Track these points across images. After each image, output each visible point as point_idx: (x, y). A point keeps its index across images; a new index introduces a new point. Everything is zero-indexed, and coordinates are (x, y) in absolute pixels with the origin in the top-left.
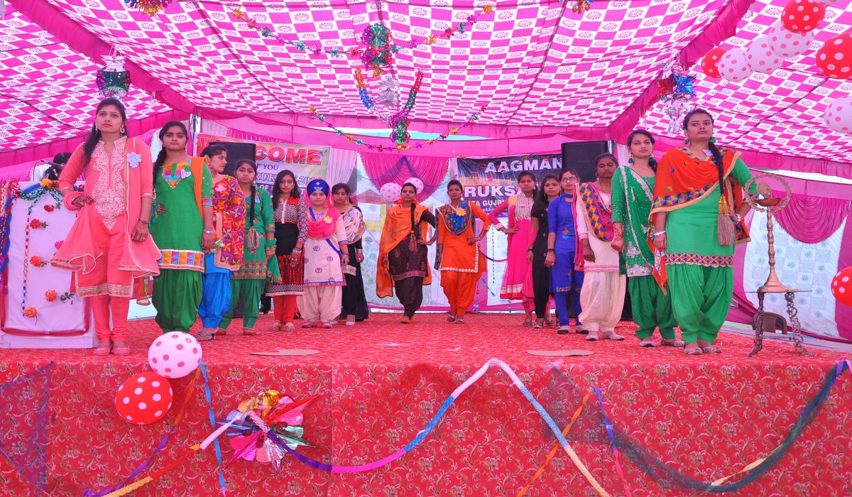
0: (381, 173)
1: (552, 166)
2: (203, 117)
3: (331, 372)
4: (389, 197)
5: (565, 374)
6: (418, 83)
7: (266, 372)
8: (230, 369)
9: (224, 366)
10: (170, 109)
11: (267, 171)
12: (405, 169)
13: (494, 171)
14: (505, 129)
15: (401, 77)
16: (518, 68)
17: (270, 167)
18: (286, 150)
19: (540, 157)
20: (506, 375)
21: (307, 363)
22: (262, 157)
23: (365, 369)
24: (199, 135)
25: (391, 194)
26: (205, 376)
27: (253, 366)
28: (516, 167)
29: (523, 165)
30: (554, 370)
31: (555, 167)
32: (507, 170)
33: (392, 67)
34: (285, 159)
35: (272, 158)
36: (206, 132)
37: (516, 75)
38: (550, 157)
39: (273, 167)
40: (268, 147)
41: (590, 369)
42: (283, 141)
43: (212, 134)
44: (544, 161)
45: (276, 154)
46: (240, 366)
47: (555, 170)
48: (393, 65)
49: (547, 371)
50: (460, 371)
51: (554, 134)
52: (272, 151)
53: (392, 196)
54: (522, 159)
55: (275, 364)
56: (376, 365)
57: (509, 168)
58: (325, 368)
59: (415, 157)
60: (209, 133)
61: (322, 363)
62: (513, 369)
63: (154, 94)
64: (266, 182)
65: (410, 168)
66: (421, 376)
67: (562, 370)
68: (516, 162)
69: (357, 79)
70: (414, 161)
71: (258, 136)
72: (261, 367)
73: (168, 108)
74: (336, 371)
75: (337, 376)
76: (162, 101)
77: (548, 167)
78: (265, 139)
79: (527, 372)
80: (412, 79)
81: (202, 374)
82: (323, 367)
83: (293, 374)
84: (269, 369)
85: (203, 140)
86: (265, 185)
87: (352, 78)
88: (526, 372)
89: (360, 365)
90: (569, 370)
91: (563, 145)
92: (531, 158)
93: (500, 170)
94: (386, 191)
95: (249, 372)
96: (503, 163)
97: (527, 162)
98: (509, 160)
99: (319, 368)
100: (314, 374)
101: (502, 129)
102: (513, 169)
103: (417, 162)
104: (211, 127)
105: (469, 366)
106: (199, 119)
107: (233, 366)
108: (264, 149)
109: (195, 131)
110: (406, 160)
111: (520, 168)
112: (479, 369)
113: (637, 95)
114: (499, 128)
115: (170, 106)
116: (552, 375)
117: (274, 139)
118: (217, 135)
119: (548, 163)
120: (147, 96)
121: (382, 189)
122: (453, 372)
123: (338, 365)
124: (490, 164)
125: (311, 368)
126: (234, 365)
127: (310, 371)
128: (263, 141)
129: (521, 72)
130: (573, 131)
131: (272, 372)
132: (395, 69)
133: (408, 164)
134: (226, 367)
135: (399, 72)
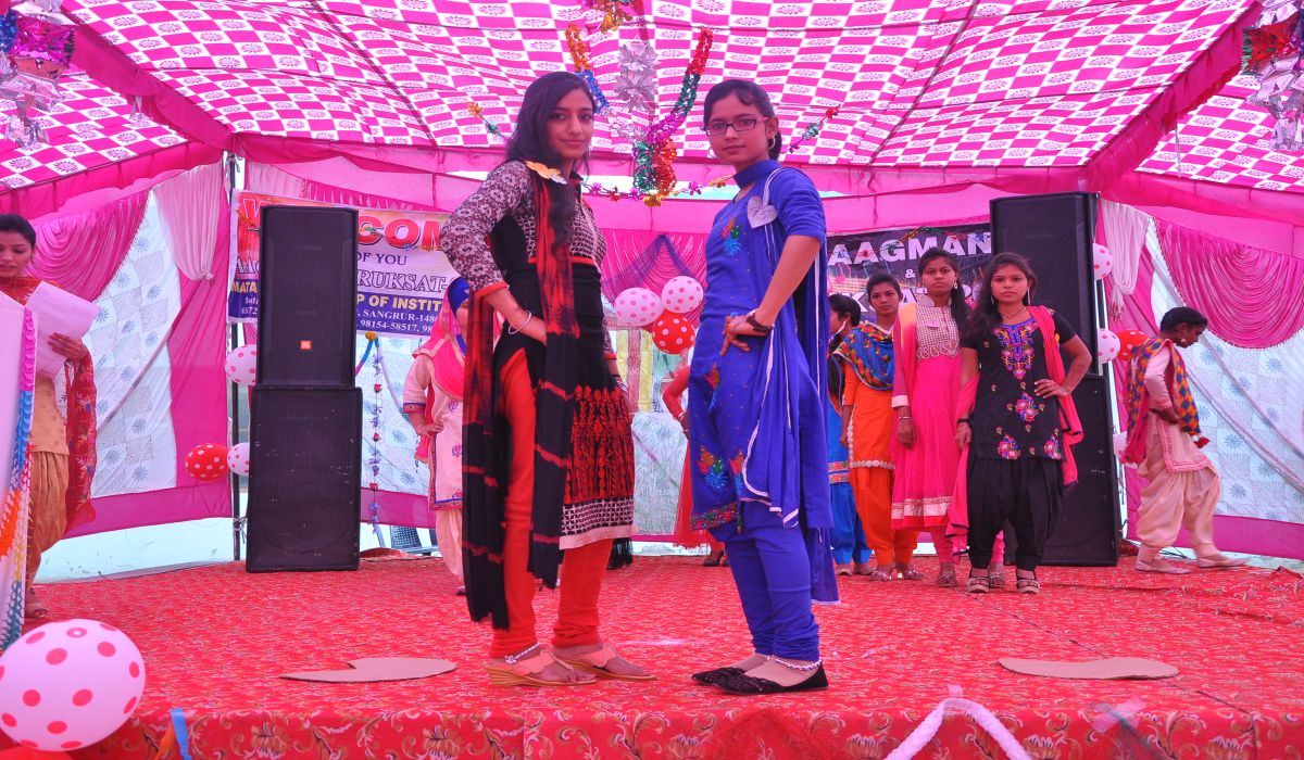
0: (617, 269)
1: (965, 248)
2: (251, 158)
3: (521, 735)
4: (633, 316)
5: (1153, 739)
6: (702, 55)
7: (349, 738)
8: (255, 730)
9: (236, 721)
10: (182, 140)
11: (384, 267)
12: (664, 257)
13: (846, 261)
14: (868, 176)
15: (661, 44)
16: (917, 25)
17: (390, 260)
18: (421, 225)
19: (942, 231)
20: (988, 739)
21: (459, 710)
22: (373, 240)
23: (611, 727)
24: (243, 195)
25: (636, 309)
26: (184, 751)
27: (315, 721)
28: (891, 254)
29: (906, 247)
30: (1120, 728)
31: (972, 251)
32: (874, 259)
33: (643, 22)
34: (420, 243)
35: (393, 241)
36: (256, 188)
37: (911, 39)
38: (961, 230)
39: (397, 259)
40: (385, 219)
41: (1221, 727)
42: (416, 206)
43: (271, 193)
44: (949, 240)
45: (402, 233)
46: (279, 722)
47: (973, 258)
48: (648, 18)
49: (1101, 730)
50: (866, 731)
51: (971, 183)
52: (394, 226)
53: (641, 314)
54: (903, 236)
55: (371, 712)
56: (640, 716)
57: (878, 255)
58: (508, 724)
59: (685, 236)
60: (264, 191)
61: (496, 708)
62: (1007, 724)
63: (139, 102)
64: (383, 290)
65: (675, 259)
66: (762, 743)
67: (1145, 727)
68: (892, 242)
69: (572, 50)
70: (683, 244)
71: (365, 196)
72: (336, 722)
73: (173, 138)
74: (533, 735)
75: (536, 745)
76: (160, 119)
77: (959, 251)
78: (379, 201)
79: (1047, 734)
80: (686, 44)
81: (176, 745)
82: (500, 721)
83: (420, 739)
84: (358, 726)
85: (250, 205)
86: (380, 295)
87: (558, 48)
88: (1043, 732)
89: (599, 716)
90: (1162, 729)
91: (994, 204)
92: (923, 232)
93: (858, 260)
94: (627, 303)
95: (305, 737)
96: (866, 246)
97: (914, 243)
98: (876, 238)
99: (489, 723)
100: (478, 740)
101: (862, 176)
102: (886, 257)
103: (689, 247)
104: (267, 176)
105: (887, 718)
106: (241, 163)
107: (260, 721)
108: (377, 223)
109: (233, 185)
110: (668, 243)
111: (900, 255)
112: (916, 724)
113: (1159, 91)
114: (855, 172)
115: (180, 132)
116: (1118, 744)
117: (398, 202)
118: (279, 193)
119: (957, 244)
120: (125, 102)
121: (618, 300)
122: (846, 732)
123: (540, 717)
124: (838, 248)
125: (468, 726)
126: (265, 718)
127: (465, 732)
128: (374, 205)
129: (922, 32)
130: (1012, 175)
131: (365, 736)
132: (650, 27)
133: (670, 249)
134: (241, 725)
135: (659, 33)
